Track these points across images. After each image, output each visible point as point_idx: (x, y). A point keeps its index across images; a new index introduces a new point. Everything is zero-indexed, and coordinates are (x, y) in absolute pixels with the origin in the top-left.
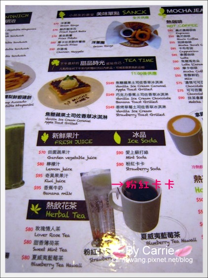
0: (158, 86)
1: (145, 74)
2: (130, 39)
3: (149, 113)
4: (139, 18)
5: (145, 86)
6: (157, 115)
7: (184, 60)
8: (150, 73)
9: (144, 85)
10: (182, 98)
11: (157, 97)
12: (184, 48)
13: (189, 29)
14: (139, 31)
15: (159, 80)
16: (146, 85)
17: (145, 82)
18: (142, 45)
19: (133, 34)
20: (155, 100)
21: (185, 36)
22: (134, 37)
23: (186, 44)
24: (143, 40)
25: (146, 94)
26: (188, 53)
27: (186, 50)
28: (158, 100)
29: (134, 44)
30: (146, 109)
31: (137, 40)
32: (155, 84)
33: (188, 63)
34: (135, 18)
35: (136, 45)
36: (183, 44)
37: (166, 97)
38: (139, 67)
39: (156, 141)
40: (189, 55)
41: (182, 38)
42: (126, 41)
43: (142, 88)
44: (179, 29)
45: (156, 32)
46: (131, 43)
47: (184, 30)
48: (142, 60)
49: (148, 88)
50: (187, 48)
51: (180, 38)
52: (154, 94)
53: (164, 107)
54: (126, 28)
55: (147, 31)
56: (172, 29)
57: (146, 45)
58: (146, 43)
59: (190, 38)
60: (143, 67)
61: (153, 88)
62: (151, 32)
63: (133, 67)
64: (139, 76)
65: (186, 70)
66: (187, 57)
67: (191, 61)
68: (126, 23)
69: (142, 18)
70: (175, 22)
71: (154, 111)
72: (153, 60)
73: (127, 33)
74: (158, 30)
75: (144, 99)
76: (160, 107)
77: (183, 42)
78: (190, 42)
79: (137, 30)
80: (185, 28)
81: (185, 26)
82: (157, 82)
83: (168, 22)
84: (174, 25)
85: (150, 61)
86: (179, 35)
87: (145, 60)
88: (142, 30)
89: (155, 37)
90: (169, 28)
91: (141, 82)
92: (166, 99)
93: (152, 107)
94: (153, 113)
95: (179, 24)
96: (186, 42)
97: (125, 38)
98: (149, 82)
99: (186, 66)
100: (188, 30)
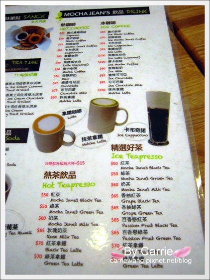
0: (35, 87)
1: (27, 75)
2: (23, 42)
3: (19, 113)
4: (37, 21)
5: (23, 87)
6: (27, 114)
7: (67, 61)
8: (31, 74)
9: (23, 85)
10: (55, 97)
11: (31, 97)
12: (70, 50)
13: (80, 31)
14: (34, 35)
15: (38, 81)
16: (24, 85)
17: (24, 83)
18: (32, 47)
19: (27, 37)
20: (28, 100)
21: (74, 38)
22: (27, 40)
23: (73, 46)
24: (35, 42)
25: (22, 95)
26: (72, 54)
27: (72, 51)
28: (32, 100)
29: (25, 47)
30: (18, 109)
31: (29, 43)
32: (33, 85)
33: (69, 64)
34: (33, 22)
35: (26, 48)
36: (70, 46)
37: (40, 97)
38: (23, 69)
39: (19, 139)
40: (73, 56)
41: (71, 40)
42: (19, 44)
43: (20, 89)
44: (70, 31)
45: (48, 35)
46: (23, 46)
47: (75, 32)
48: (28, 62)
49: (25, 88)
50: (73, 50)
51: (69, 40)
52: (30, 94)
53: (35, 106)
54: (22, 32)
55: (40, 34)
56: (64, 31)
57: (36, 47)
58: (36, 46)
59: (78, 40)
60: (27, 69)
61: (30, 89)
62: (44, 35)
63: (18, 69)
64: (21, 77)
65: (65, 71)
66: (70, 58)
67: (73, 62)
68: (24, 27)
69: (40, 22)
70: (69, 25)
71: (25, 110)
72: (37, 62)
73: (22, 36)
74: (51, 33)
75: (19, 99)
76: (32, 106)
77: (71, 44)
78: (78, 44)
79: (32, 33)
80: (77, 31)
81: (77, 28)
82: (36, 83)
83: (63, 25)
84: (67, 28)
85: (35, 62)
86: (69, 37)
87: (31, 62)
88: (36, 33)
89: (47, 40)
90: (61, 31)
91: (21, 83)
92: (40, 98)
93: (24, 106)
94: (24, 112)
95: (72, 26)
96: (74, 44)
97: (19, 42)
98: (28, 83)
99: (67, 67)
100: (78, 32)
